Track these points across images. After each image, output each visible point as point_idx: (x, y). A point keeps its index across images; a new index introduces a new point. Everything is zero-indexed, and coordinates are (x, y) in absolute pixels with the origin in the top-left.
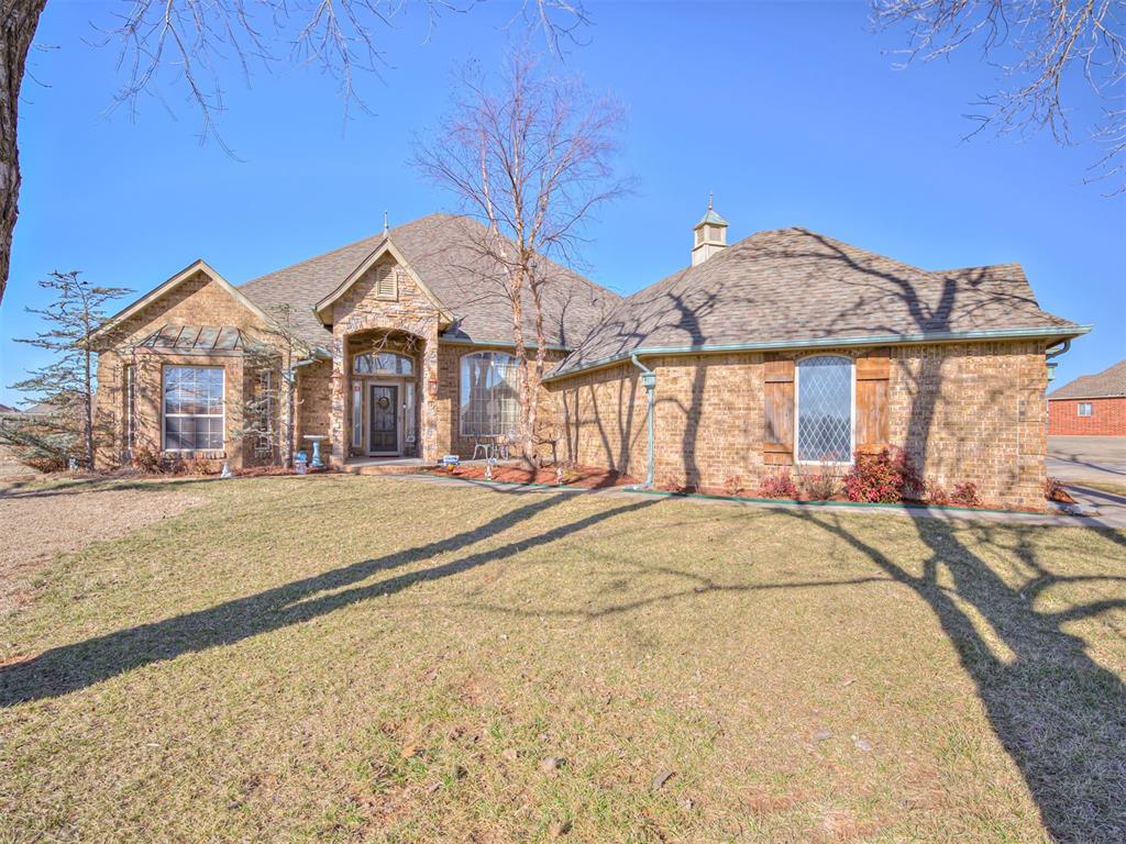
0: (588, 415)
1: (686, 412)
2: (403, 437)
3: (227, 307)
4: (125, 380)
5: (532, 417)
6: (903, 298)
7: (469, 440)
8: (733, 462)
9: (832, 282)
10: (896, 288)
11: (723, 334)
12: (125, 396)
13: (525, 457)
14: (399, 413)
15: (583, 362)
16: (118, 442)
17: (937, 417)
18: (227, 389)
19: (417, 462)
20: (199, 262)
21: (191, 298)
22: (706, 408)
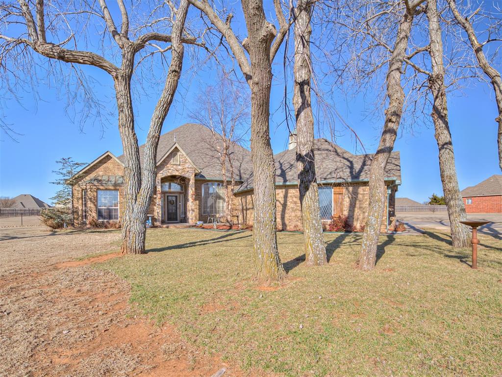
0: (250, 206)
1: (281, 204)
2: (180, 215)
3: (118, 168)
4: (82, 195)
5: (230, 207)
6: (349, 167)
7: (206, 216)
8: (297, 221)
9: (330, 161)
10: (348, 164)
11: (293, 179)
12: (82, 201)
13: (228, 221)
14: (178, 206)
15: (248, 187)
16: (80, 218)
17: (357, 205)
18: (120, 198)
19: (187, 224)
20: (107, 152)
21: (105, 165)
22: (288, 203)
